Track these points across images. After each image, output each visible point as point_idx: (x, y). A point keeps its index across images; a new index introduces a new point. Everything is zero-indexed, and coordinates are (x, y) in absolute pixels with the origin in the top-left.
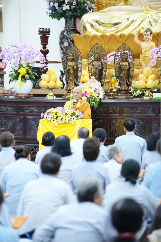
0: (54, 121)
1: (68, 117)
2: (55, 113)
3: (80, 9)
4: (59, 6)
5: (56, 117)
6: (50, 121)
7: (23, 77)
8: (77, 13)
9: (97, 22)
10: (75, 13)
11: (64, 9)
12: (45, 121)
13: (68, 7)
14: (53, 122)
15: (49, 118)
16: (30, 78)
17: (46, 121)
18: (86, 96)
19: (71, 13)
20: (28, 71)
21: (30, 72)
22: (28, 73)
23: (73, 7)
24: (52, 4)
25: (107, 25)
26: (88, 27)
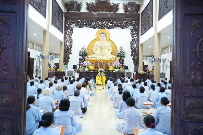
9: (91, 57)
10: (85, 55)
11: (83, 54)
22: (88, 67)
24: (80, 54)
25: (93, 58)
26: (89, 58)
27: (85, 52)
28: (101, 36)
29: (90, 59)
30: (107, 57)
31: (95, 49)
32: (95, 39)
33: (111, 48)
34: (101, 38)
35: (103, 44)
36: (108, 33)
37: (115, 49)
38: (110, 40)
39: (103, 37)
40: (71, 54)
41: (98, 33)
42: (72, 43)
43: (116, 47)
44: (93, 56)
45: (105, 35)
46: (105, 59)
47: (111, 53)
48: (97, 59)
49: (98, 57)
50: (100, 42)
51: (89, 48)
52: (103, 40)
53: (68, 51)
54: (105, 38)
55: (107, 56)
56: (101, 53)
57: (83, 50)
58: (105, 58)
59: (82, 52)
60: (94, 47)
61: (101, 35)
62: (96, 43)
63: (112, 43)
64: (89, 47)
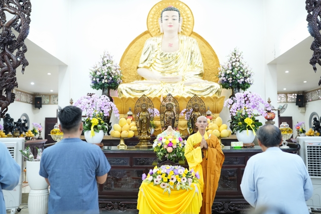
0: (164, 185)
1: (184, 180)
2: (165, 175)
3: (114, 82)
4: (100, 81)
5: (167, 181)
6: (158, 185)
7: (96, 127)
8: (112, 85)
9: (130, 88)
10: (110, 85)
11: (103, 82)
12: (150, 185)
13: (106, 81)
14: (163, 187)
15: (157, 181)
16: (103, 129)
17: (152, 185)
18: (172, 147)
19: (108, 85)
20: (100, 121)
21: (102, 122)
22: (100, 123)
23: (109, 81)
24: (94, 79)
25: (137, 91)
26: (124, 92)
27: (109, 75)
28: (164, 18)
29: (126, 95)
30: (188, 89)
31: (145, 64)
32: (145, 33)
33: (198, 60)
34: (164, 26)
35: (171, 45)
36: (189, 12)
37: (211, 63)
38: (192, 33)
39: (170, 20)
40: (26, 64)
41: (152, 12)
42: (28, 12)
43: (216, 56)
44: (137, 85)
45: (176, 13)
46: (180, 95)
47: (201, 75)
48: (152, 96)
49: (158, 87)
50: (159, 39)
51: (127, 64)
52: (170, 32)
53: (11, 50)
54: (177, 25)
55: (189, 84)
56: (168, 75)
57: (105, 68)
58: (182, 91)
59: (98, 74)
60: (143, 58)
61: (165, 13)
62: (149, 42)
63: (202, 43)
64: (126, 57)
